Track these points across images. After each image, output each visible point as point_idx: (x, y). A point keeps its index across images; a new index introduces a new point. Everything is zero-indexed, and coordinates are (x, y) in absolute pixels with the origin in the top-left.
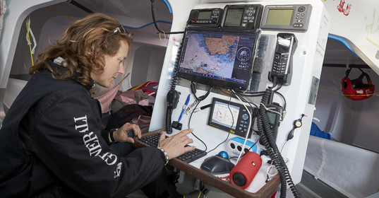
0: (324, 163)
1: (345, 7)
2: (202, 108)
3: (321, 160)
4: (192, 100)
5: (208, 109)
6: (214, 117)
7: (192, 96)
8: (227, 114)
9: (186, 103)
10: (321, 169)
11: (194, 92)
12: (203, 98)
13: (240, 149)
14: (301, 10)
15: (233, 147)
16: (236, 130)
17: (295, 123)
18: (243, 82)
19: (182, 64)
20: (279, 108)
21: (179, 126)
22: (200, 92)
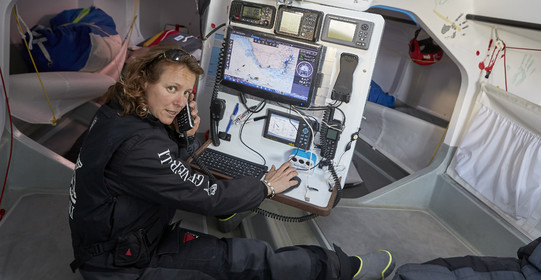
0: (383, 132)
2: (256, 119)
3: (381, 129)
4: (242, 110)
5: (263, 121)
6: (270, 130)
7: (241, 105)
8: (286, 128)
9: (234, 113)
10: (380, 139)
11: (244, 102)
12: (252, 110)
13: (302, 162)
14: (364, 28)
15: (295, 160)
16: (296, 143)
17: (353, 136)
18: (304, 98)
19: (226, 72)
20: (340, 125)
21: (227, 137)
22: (252, 102)
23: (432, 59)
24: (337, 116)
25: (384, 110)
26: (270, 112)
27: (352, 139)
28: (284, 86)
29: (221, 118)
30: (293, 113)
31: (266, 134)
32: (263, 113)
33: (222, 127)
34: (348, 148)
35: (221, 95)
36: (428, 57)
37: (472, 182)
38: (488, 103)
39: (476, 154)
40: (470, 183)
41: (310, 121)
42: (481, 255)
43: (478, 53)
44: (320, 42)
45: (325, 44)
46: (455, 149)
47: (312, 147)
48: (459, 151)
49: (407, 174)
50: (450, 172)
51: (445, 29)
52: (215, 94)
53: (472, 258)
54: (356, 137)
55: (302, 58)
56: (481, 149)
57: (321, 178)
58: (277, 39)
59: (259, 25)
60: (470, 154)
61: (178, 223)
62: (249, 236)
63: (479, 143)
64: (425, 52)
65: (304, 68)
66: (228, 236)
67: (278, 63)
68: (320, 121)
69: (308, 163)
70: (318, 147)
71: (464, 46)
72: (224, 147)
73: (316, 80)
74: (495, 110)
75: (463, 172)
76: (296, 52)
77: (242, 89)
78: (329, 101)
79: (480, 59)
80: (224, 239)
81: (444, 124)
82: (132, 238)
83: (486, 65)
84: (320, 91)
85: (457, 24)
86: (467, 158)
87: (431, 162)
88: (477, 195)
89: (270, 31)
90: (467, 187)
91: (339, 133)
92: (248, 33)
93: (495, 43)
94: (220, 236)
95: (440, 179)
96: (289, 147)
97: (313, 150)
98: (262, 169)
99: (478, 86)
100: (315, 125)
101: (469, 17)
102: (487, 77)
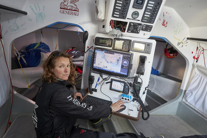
0: (155, 85)
1: (165, 23)
2: (106, 83)
4: (101, 79)
5: (109, 84)
6: (112, 87)
7: (100, 78)
8: (118, 86)
9: (98, 81)
10: (154, 88)
11: (102, 77)
12: (105, 79)
13: (126, 99)
14: (148, 45)
15: (123, 98)
16: (123, 92)
17: (146, 88)
18: (126, 74)
19: (94, 65)
20: (140, 84)
21: (96, 91)
22: (105, 76)
23: (174, 56)
24: (139, 80)
25: (155, 77)
26: (112, 80)
27: (146, 90)
28: (117, 69)
29: (93, 83)
30: (121, 80)
31: (111, 89)
32: (109, 80)
33: (93, 86)
34: (144, 93)
35: (92, 74)
36: (172, 55)
37: (193, 104)
38: (198, 72)
39: (194, 93)
40: (193, 105)
41: (128, 83)
42: (200, 135)
43: (192, 53)
44: (131, 52)
45: (133, 52)
46: (185, 91)
47: (130, 93)
48: (187, 92)
49: (166, 102)
50: (184, 100)
51: (179, 44)
52: (90, 74)
53: (197, 136)
54: (147, 89)
55: (124, 58)
56: (197, 90)
57: (134, 105)
58: (114, 51)
59: (106, 46)
60: (192, 93)
61: (78, 126)
62: (106, 131)
63: (195, 88)
64: (171, 53)
65: (125, 62)
66: (98, 130)
67: (115, 61)
68: (132, 82)
69: (128, 100)
70: (132, 93)
71: (187, 50)
72: (94, 94)
73: (130, 67)
74: (201, 75)
75: (189, 100)
76: (121, 56)
77: (101, 72)
78: (135, 75)
79: (193, 55)
80: (96, 132)
81: (180, 81)
82: (61, 131)
83: (196, 57)
84: (132, 71)
85: (183, 41)
86: (191, 94)
87: (176, 96)
88: (196, 109)
89: (111, 48)
90: (191, 106)
91: (140, 87)
92: (102, 50)
93: (199, 48)
94: (94, 130)
95: (180, 103)
96: (121, 94)
97: (130, 94)
98: (110, 103)
99: (193, 65)
100: (130, 84)
101: (188, 39)
102: (197, 62)
